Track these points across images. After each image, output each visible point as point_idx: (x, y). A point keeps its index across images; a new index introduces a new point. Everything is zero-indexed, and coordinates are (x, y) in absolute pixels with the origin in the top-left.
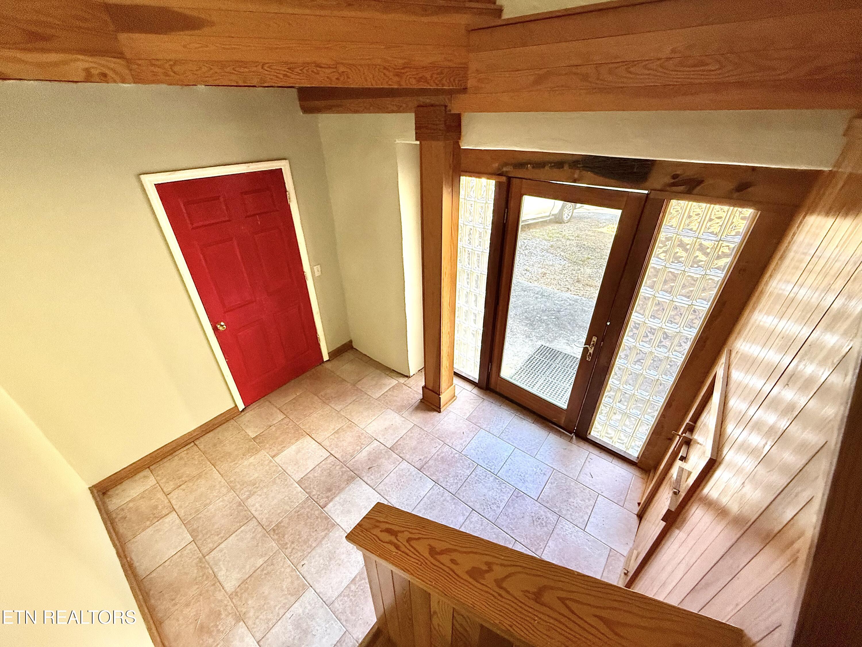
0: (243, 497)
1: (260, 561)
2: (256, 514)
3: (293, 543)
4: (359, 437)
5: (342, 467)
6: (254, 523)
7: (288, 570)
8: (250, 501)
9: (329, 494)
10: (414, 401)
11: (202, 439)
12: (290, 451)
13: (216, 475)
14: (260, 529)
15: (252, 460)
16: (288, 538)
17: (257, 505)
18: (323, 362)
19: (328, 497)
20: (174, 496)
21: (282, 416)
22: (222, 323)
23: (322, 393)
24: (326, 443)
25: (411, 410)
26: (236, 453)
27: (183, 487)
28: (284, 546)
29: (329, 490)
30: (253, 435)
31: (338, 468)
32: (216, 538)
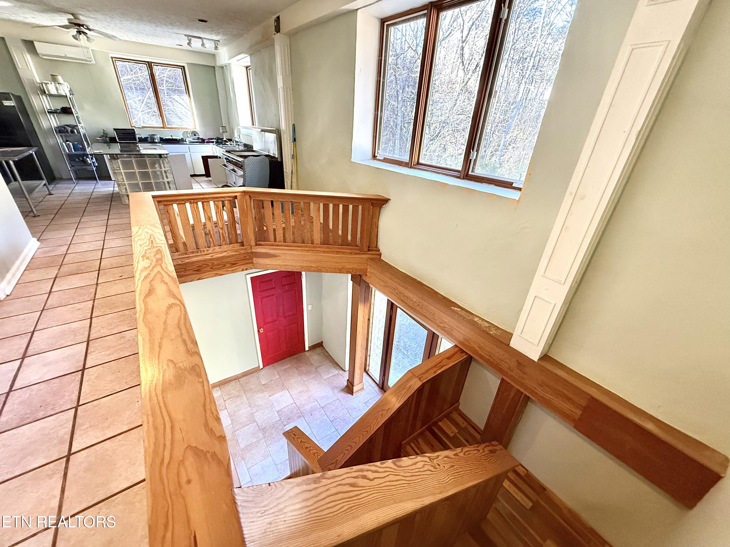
0: (254, 411)
1: (255, 440)
2: (257, 420)
3: (269, 437)
4: (310, 397)
5: (297, 410)
6: (255, 424)
7: (264, 447)
8: (256, 414)
9: (288, 421)
10: (342, 385)
11: (241, 379)
12: (277, 395)
13: (245, 398)
14: (257, 427)
15: (260, 395)
16: (267, 434)
17: (259, 417)
18: (305, 351)
19: (287, 422)
20: (227, 402)
21: (278, 377)
22: (262, 329)
23: (300, 369)
24: (294, 396)
25: (339, 390)
26: (255, 390)
27: (231, 399)
28: (265, 437)
29: (289, 419)
30: (263, 383)
31: (296, 410)
32: (240, 426)
